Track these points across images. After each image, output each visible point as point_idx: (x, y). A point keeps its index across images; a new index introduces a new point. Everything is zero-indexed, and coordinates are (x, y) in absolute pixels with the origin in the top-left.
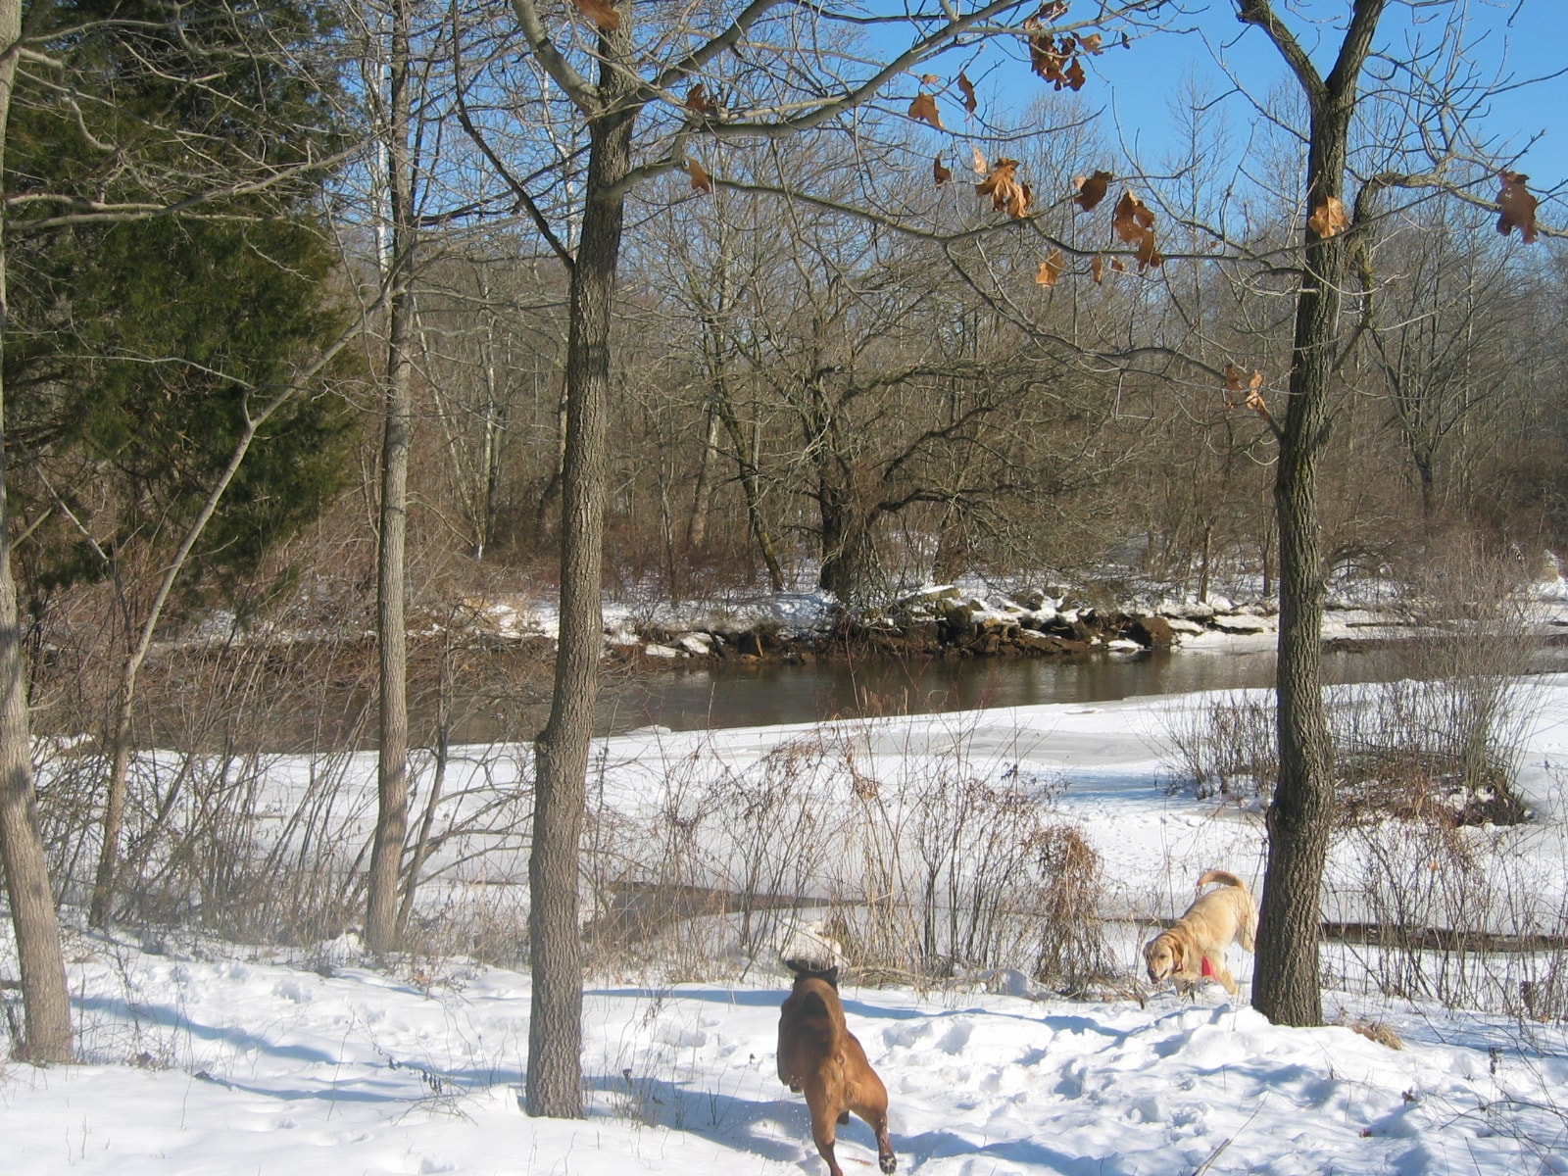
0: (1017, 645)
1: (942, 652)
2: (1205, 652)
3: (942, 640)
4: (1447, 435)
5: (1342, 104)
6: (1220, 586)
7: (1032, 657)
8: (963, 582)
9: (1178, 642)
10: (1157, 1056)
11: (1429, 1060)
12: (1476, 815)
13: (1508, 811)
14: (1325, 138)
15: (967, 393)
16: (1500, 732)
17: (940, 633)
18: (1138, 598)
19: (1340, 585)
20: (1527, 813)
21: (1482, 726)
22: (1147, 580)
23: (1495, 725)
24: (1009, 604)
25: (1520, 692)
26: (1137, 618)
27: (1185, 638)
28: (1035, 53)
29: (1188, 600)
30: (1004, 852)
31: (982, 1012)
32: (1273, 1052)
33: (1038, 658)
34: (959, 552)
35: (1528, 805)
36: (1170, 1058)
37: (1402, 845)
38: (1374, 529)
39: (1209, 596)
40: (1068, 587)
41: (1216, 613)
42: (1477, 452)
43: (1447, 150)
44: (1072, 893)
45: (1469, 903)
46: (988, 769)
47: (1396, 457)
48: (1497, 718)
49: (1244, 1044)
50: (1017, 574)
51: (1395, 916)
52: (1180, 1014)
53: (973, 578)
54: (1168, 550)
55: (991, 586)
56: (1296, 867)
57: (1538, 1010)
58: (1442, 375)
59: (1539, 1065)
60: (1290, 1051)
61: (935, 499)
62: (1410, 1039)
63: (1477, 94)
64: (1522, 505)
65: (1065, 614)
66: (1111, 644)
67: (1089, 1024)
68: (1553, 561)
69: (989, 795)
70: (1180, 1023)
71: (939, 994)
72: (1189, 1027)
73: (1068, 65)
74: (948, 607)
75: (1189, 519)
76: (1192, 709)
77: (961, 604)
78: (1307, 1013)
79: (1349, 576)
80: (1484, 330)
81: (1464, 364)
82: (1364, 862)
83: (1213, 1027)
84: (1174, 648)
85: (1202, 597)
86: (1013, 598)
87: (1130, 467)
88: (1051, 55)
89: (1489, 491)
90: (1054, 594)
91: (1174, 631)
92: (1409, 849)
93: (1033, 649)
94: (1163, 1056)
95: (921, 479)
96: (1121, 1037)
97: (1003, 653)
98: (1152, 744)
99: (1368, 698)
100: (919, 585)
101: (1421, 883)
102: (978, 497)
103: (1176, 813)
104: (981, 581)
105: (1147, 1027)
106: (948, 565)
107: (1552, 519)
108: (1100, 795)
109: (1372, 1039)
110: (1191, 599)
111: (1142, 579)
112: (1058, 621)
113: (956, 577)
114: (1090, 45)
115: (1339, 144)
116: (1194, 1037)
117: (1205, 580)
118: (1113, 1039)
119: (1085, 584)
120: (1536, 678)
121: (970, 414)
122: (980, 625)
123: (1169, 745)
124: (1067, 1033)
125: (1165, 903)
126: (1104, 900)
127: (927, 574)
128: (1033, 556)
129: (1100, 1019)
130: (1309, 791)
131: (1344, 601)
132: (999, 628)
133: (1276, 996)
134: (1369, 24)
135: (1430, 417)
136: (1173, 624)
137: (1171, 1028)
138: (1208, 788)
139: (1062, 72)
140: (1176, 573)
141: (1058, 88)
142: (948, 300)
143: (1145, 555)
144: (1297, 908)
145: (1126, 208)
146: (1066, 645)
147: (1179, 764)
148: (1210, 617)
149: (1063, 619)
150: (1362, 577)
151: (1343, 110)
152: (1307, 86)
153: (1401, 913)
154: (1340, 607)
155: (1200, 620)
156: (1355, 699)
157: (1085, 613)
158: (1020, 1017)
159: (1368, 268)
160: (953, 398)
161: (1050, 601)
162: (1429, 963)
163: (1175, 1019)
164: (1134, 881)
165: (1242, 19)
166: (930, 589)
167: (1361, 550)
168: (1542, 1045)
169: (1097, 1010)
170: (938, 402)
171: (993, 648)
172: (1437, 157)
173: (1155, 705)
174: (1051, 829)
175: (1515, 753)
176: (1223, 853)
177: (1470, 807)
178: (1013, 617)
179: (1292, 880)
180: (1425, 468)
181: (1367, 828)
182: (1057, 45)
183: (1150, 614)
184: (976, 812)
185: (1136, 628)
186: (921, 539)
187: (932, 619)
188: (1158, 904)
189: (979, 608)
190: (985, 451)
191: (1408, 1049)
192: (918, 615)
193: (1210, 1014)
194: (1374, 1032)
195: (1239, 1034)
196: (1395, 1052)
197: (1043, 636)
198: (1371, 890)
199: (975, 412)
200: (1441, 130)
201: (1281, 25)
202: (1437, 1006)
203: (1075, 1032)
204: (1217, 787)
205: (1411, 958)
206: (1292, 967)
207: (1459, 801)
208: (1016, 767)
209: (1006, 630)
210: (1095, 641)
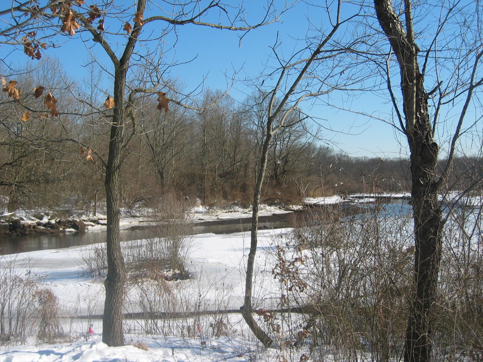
0: (36, 231)
1: (11, 234)
2: (96, 232)
3: (10, 230)
4: (168, 164)
5: (125, 68)
6: (100, 211)
7: (41, 235)
8: (18, 211)
9: (87, 229)
10: (73, 360)
11: (156, 353)
12: (175, 277)
13: (184, 275)
14: (119, 77)
15: (18, 151)
16: (181, 253)
17: (10, 228)
18: (74, 215)
19: (137, 210)
20: (190, 276)
21: (177, 251)
22: (77, 209)
23: (180, 250)
24: (33, 218)
25: (187, 240)
26: (74, 222)
27: (90, 227)
28: (25, 48)
29: (90, 215)
30: (27, 299)
31: (17, 351)
32: (109, 355)
33: (43, 235)
34: (16, 202)
35: (190, 273)
36: (77, 360)
37: (150, 288)
38: (146, 193)
39: (97, 214)
40: (52, 212)
41: (99, 219)
42: (176, 169)
43: (158, 82)
44: (48, 310)
45: (170, 304)
46: (21, 272)
47: (153, 171)
48: (180, 248)
49: (100, 354)
50: (35, 208)
51: (149, 310)
52: (80, 346)
53: (21, 210)
54: (84, 200)
55: (27, 212)
56: (114, 297)
57: (191, 334)
58: (167, 146)
59: (189, 351)
60: (114, 354)
61: (8, 185)
62: (151, 347)
63: (167, 66)
64: (189, 185)
65: (51, 221)
66: (66, 230)
67: (52, 352)
68: (199, 201)
69: (21, 281)
70: (80, 349)
71: (5, 347)
72: (83, 350)
73: (36, 52)
74: (13, 220)
75: (90, 190)
76: (89, 250)
77: (17, 218)
78: (119, 342)
79: (139, 207)
80: (178, 134)
81: (172, 143)
82: (139, 294)
83: (90, 349)
84: (86, 231)
85: (94, 214)
86: (34, 216)
87: (71, 174)
88: (30, 48)
89: (180, 181)
90: (47, 215)
91: (86, 225)
92: (152, 289)
93: (41, 232)
94: (75, 360)
95: (3, 179)
96: (62, 355)
97: (31, 234)
98: (77, 261)
99: (143, 244)
100: (3, 213)
101: (156, 299)
102: (22, 184)
103: (85, 282)
104: (23, 211)
105: (70, 351)
106: (13, 206)
107: (198, 189)
108: (61, 278)
109: (139, 348)
110: (91, 215)
111: (76, 209)
112: (49, 223)
113: (15, 210)
114: (43, 46)
115: (124, 79)
116: (84, 353)
117: (95, 209)
118: (59, 356)
119: (57, 211)
120: (191, 236)
121: (19, 157)
122: (23, 225)
123: (82, 261)
124: (44, 356)
125: (79, 311)
126: (59, 312)
127: (6, 209)
128: (40, 203)
129: (56, 350)
130: (117, 274)
131: (138, 215)
132: (30, 226)
133: (110, 338)
134: (133, 44)
135: (163, 159)
136: (86, 223)
137: (78, 351)
138: (94, 274)
139: (34, 54)
140: (86, 207)
141: (33, 59)
142: (13, 121)
143: (77, 202)
144: (115, 310)
145: (48, 98)
146: (52, 231)
147: (85, 267)
148: (97, 221)
149: (51, 222)
150: (143, 207)
151: (125, 69)
152: (114, 62)
153: (151, 308)
154: (137, 216)
155: (94, 221)
156: (139, 244)
157: (58, 220)
158: (29, 352)
159: (134, 116)
160: (14, 153)
161: (46, 217)
162: (160, 323)
163: (79, 348)
164: (69, 305)
165: (94, 40)
166: (7, 214)
167: (143, 199)
168: (189, 345)
169: (55, 347)
170: (10, 153)
171: (28, 233)
172: (155, 84)
173: (77, 249)
174: (42, 290)
175: (186, 258)
176: (96, 294)
177: (173, 275)
178: (34, 222)
179: (113, 302)
180: (161, 174)
181: (140, 284)
182: (33, 46)
183: (78, 220)
184: (17, 286)
185: (74, 225)
186: (4, 198)
187: (7, 224)
188: (76, 312)
189: (23, 220)
190: (25, 169)
191: (150, 350)
192: (3, 222)
193: (90, 345)
194: (140, 346)
195: (98, 351)
196: (146, 351)
197: (44, 228)
198: (141, 302)
199: (21, 157)
200: (157, 76)
201: (106, 43)
202: (161, 336)
203: (47, 355)
204: (97, 273)
205: (154, 322)
206: (114, 328)
207: (170, 274)
208: (30, 271)
209: (32, 227)
210: (61, 229)
